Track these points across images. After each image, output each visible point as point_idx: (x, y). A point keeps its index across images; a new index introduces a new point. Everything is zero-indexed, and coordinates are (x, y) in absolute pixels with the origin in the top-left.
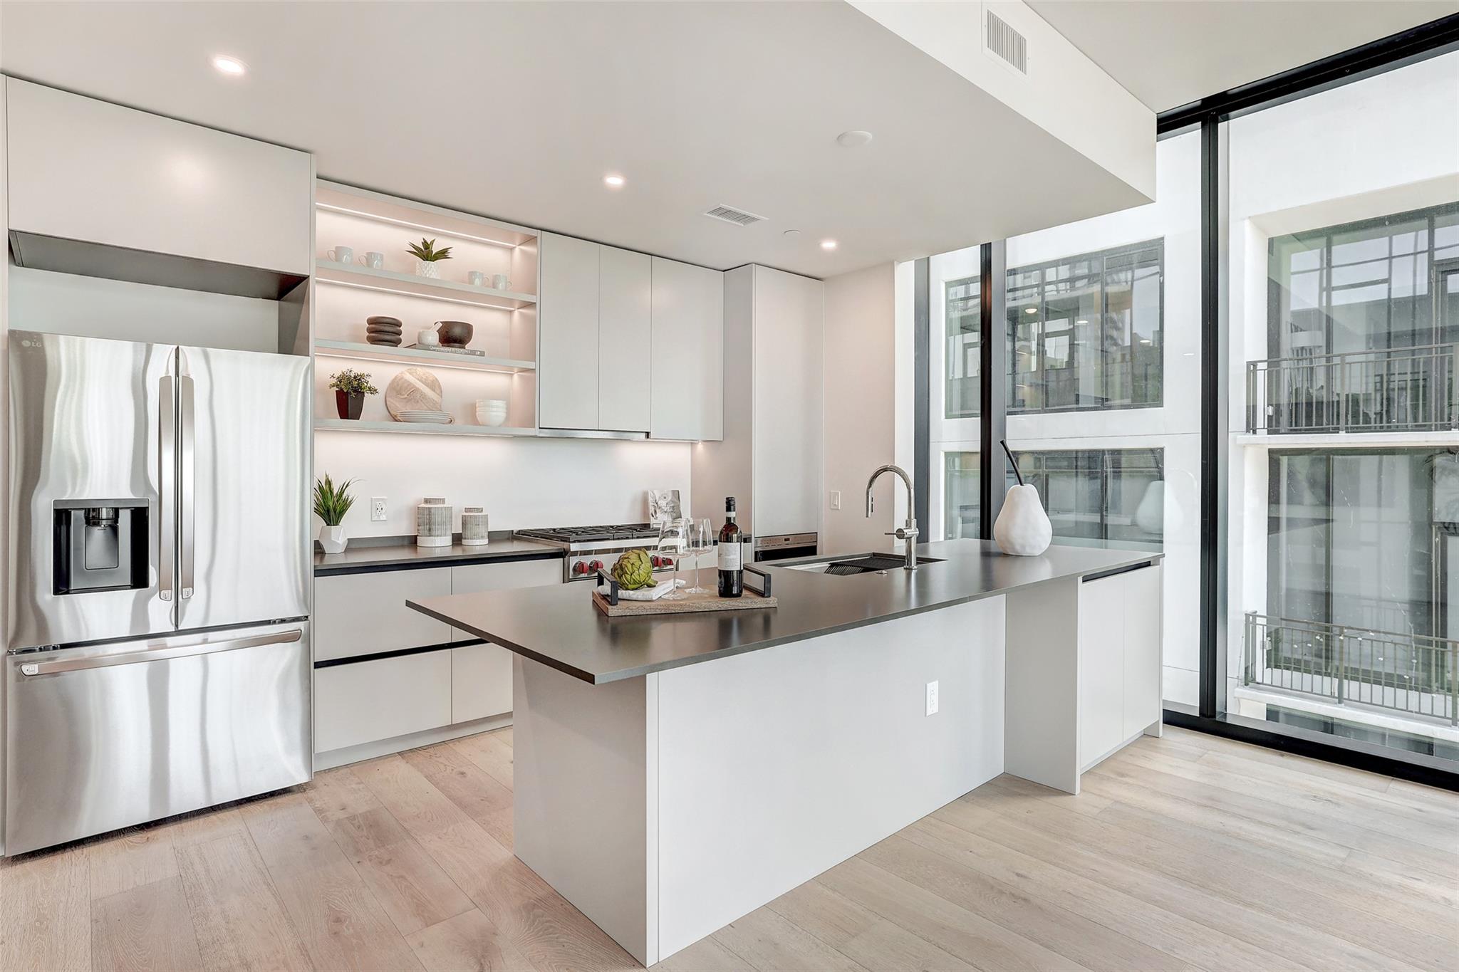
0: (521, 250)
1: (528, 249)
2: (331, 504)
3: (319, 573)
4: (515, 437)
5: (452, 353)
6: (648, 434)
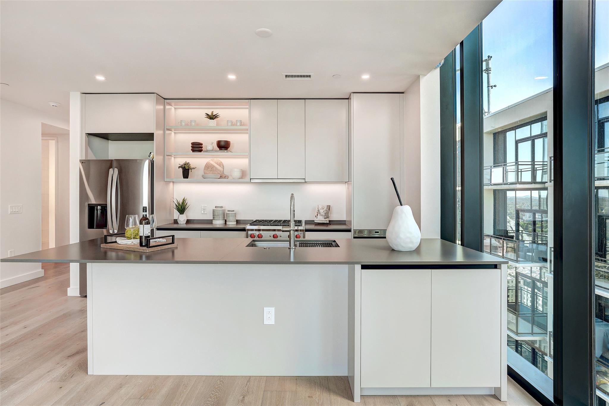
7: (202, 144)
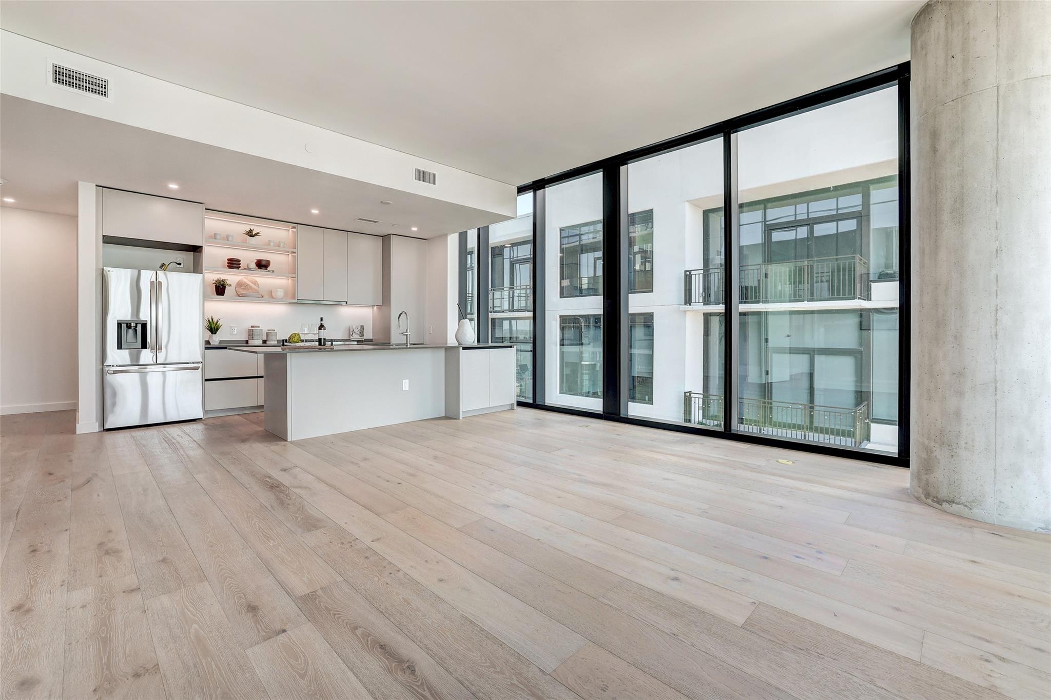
0: (292, 231)
1: (294, 230)
2: (213, 326)
3: (206, 348)
4: (290, 303)
5: (263, 271)
6: (347, 302)
7: (239, 261)
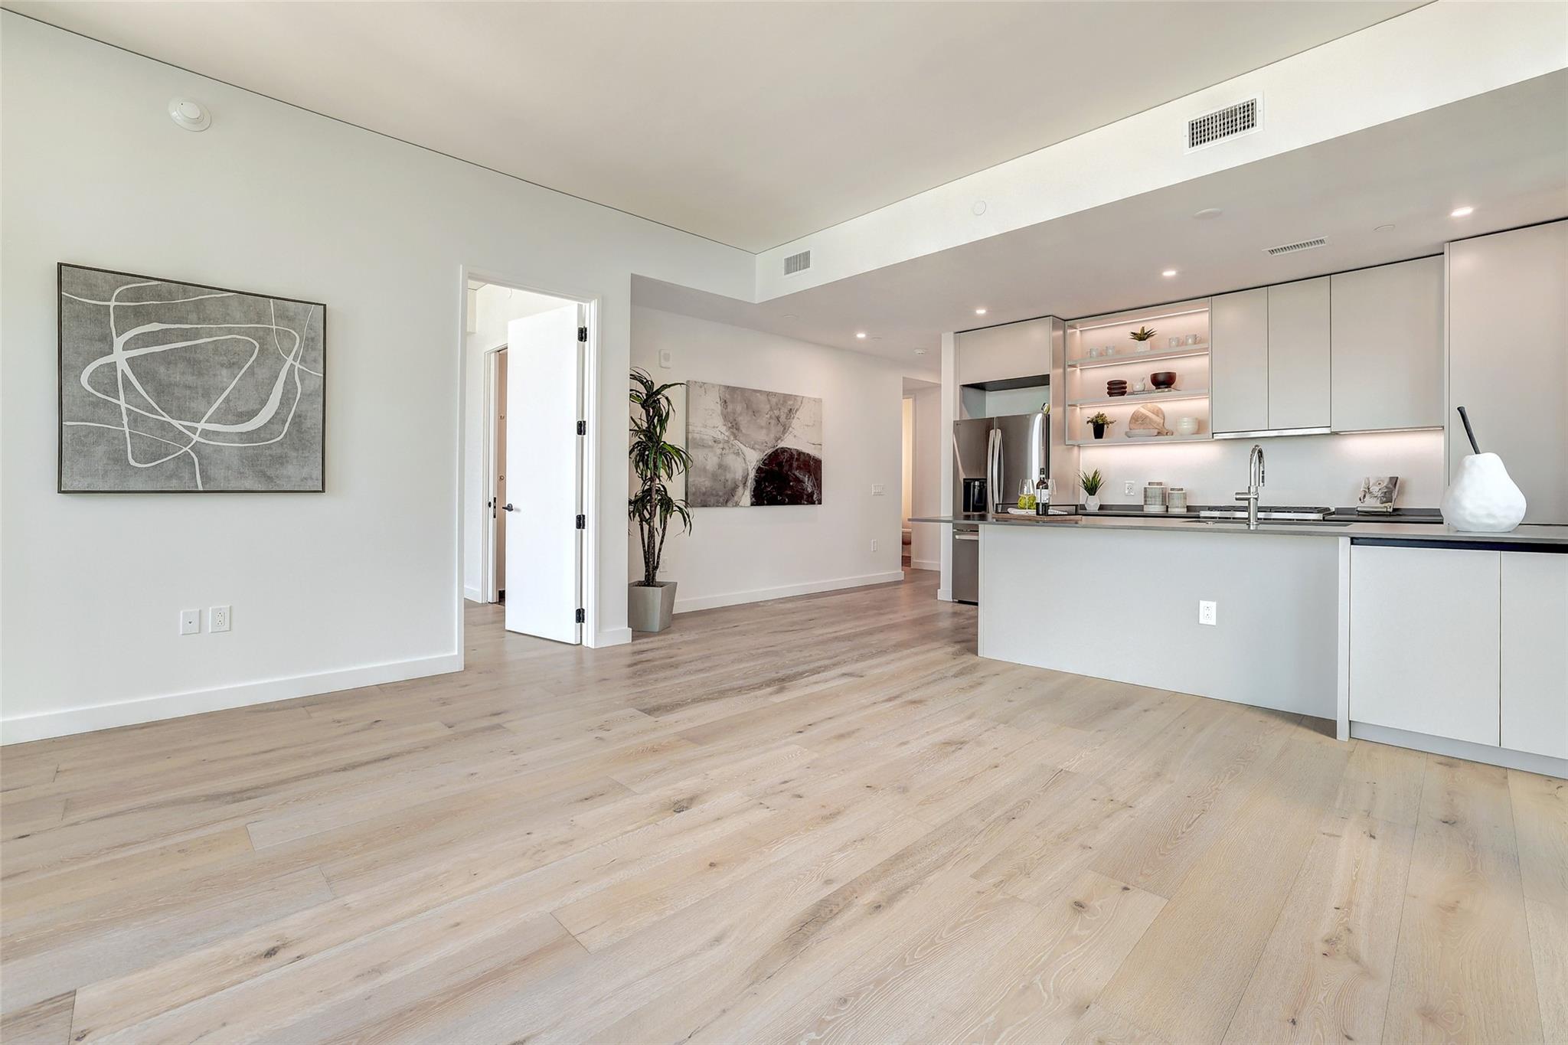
2: (1091, 484)
7: (1125, 383)
